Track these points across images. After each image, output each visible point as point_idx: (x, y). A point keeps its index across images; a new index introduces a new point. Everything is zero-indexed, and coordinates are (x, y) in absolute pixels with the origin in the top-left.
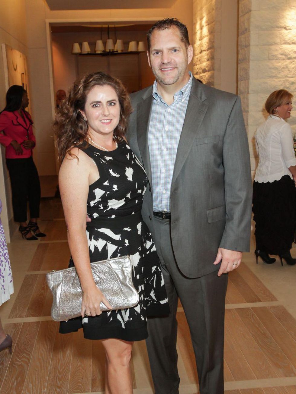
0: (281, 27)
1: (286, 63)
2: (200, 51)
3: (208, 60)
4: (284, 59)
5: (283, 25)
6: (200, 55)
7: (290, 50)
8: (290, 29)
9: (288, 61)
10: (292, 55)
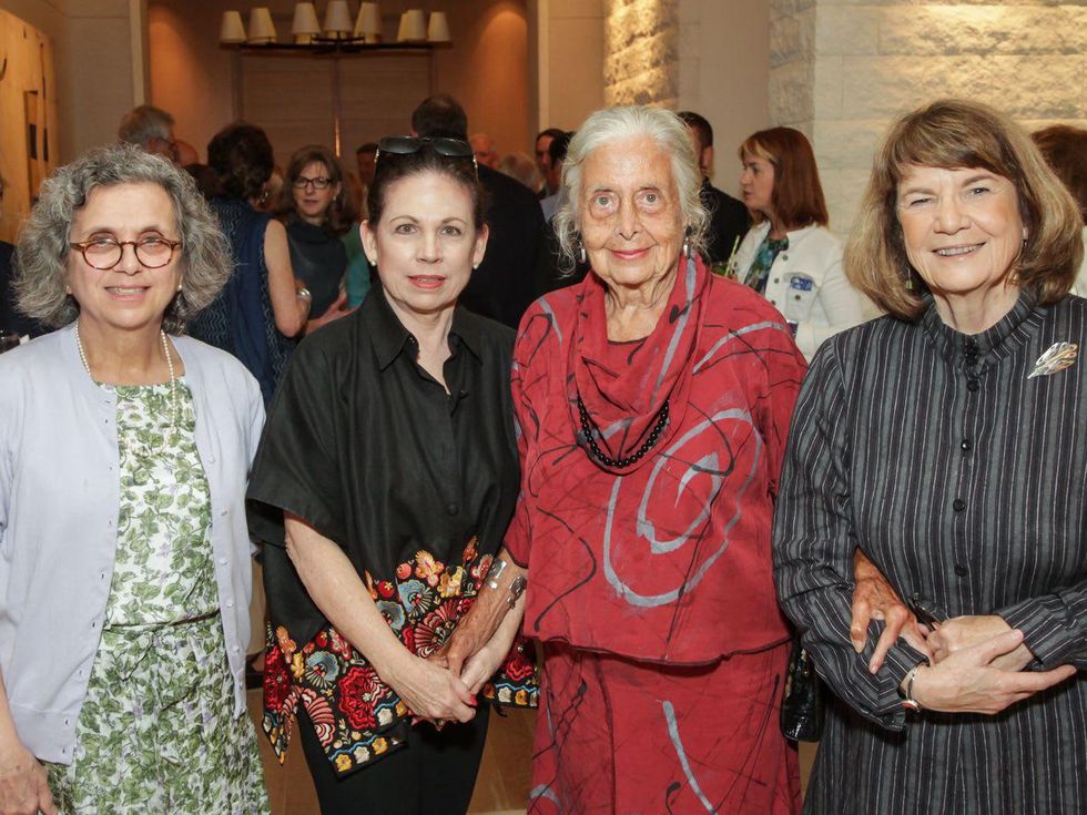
1: (942, 67)
2: (627, 38)
3: (655, 64)
4: (932, 54)
6: (626, 51)
7: (954, 22)
9: (947, 61)
10: (958, 39)
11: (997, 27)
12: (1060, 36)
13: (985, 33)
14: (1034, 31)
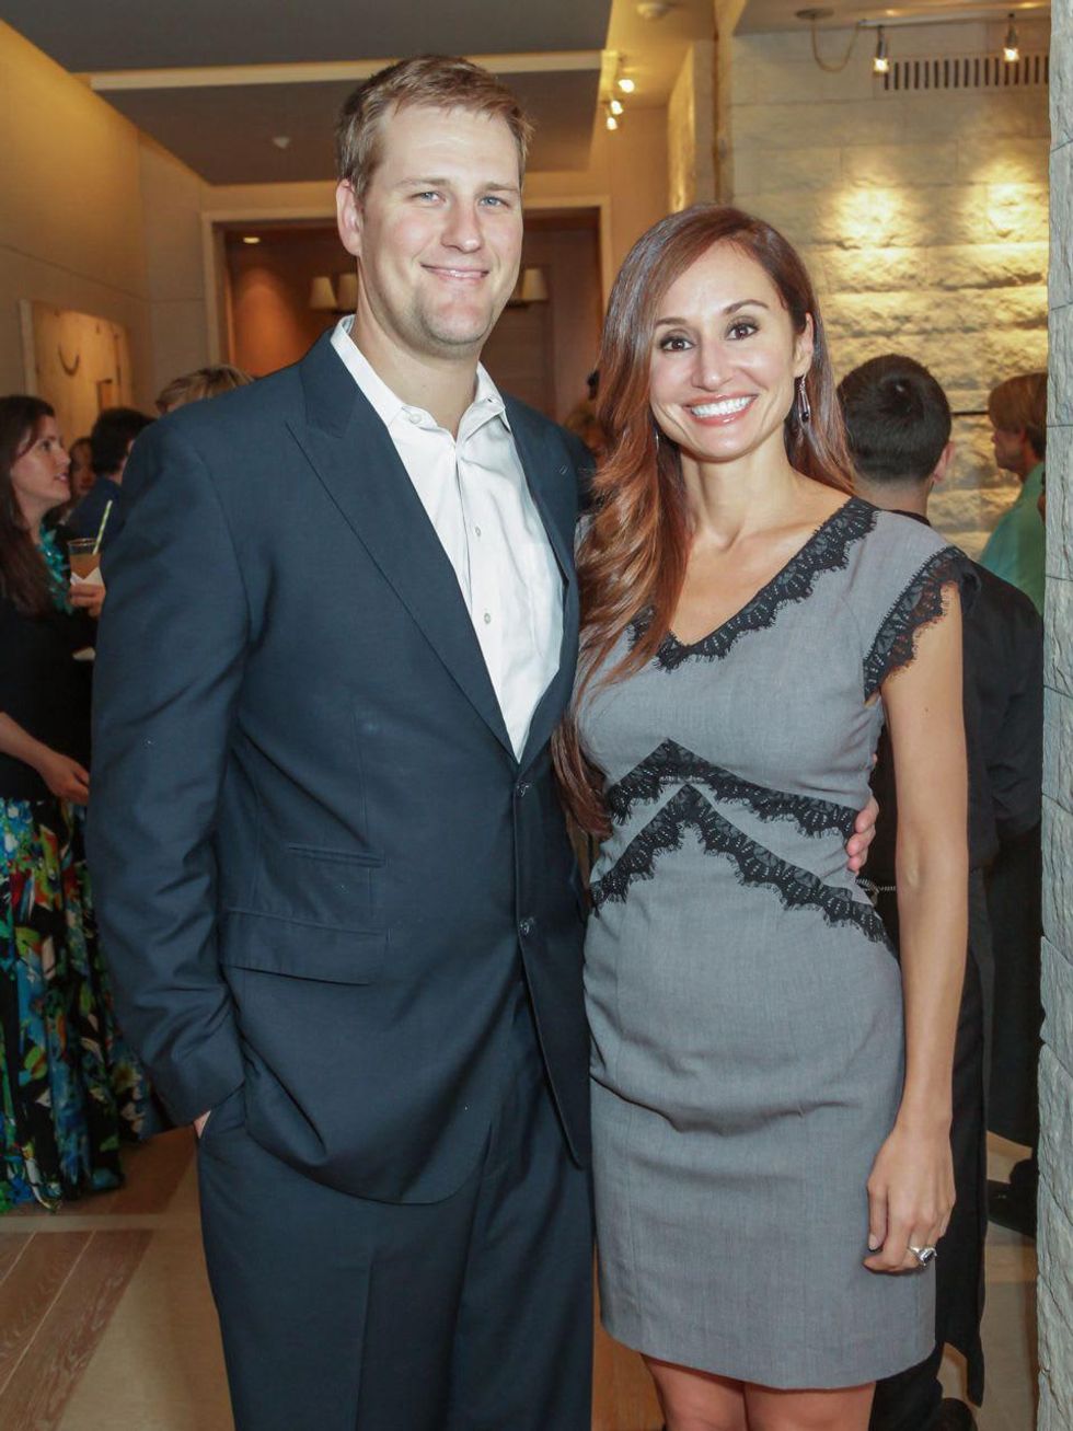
0: (827, 242)
4: (840, 337)
5: (831, 235)
7: (859, 308)
8: (856, 247)
10: (864, 323)
11: (899, 311)
12: (960, 317)
13: (889, 317)
14: (935, 314)
